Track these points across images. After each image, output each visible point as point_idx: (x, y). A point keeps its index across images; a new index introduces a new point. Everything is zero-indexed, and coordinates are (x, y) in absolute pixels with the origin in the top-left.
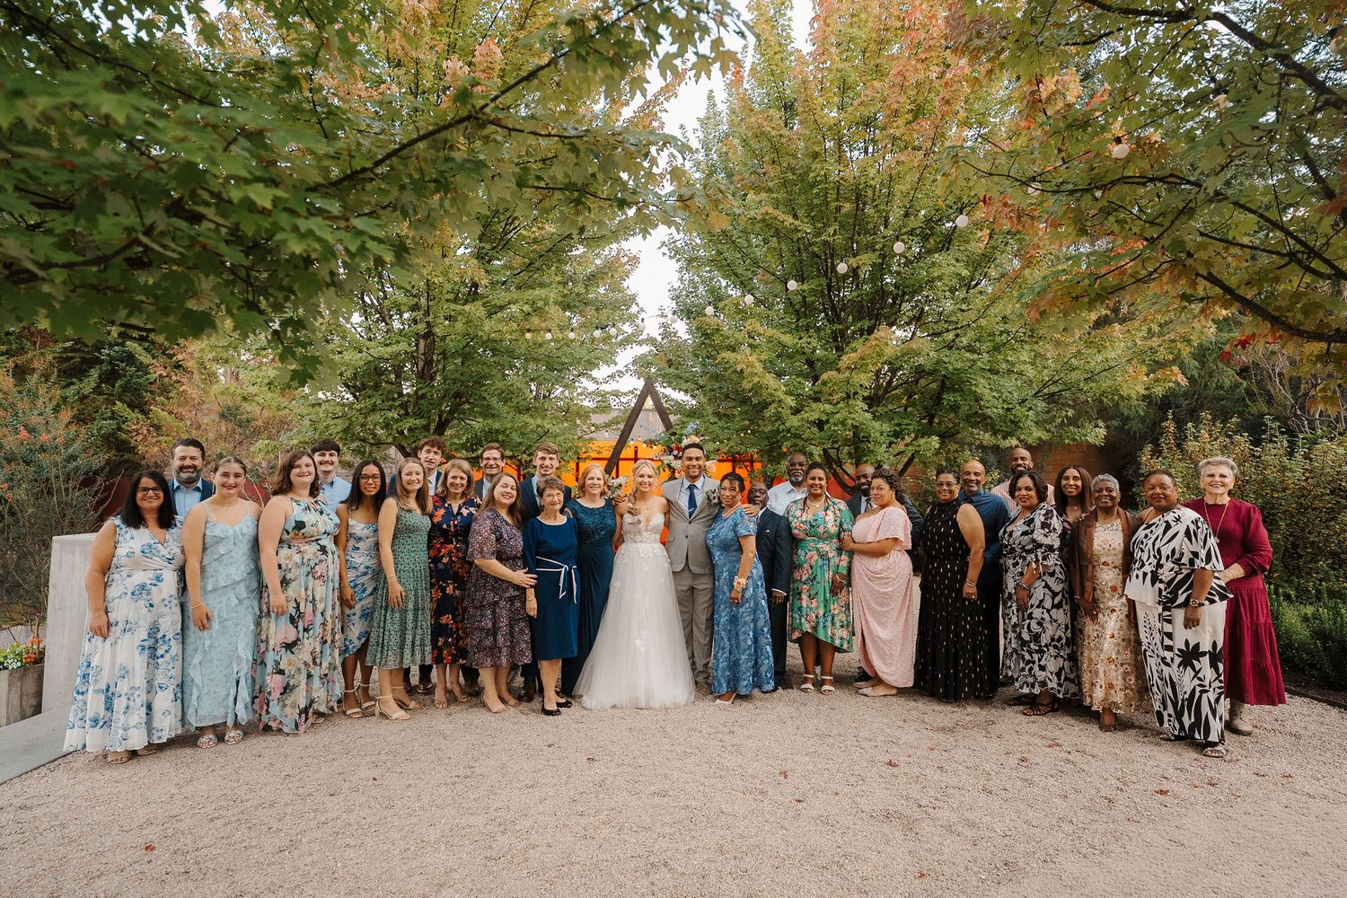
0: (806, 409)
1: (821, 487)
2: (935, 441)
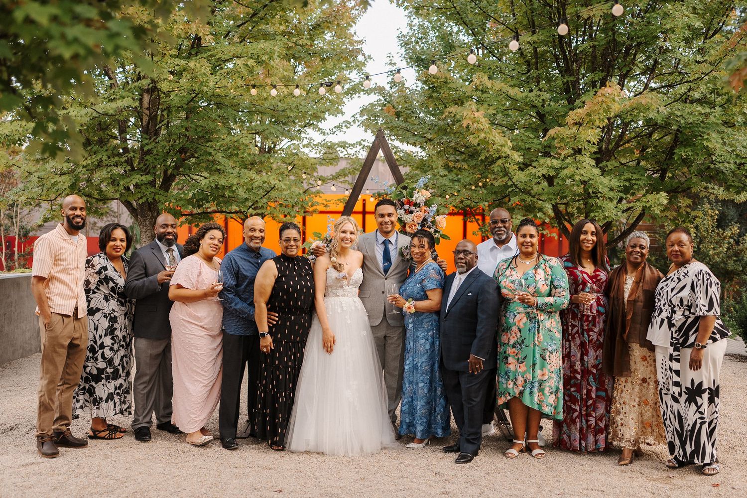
0: (535, 164)
1: (532, 245)
2: (663, 198)
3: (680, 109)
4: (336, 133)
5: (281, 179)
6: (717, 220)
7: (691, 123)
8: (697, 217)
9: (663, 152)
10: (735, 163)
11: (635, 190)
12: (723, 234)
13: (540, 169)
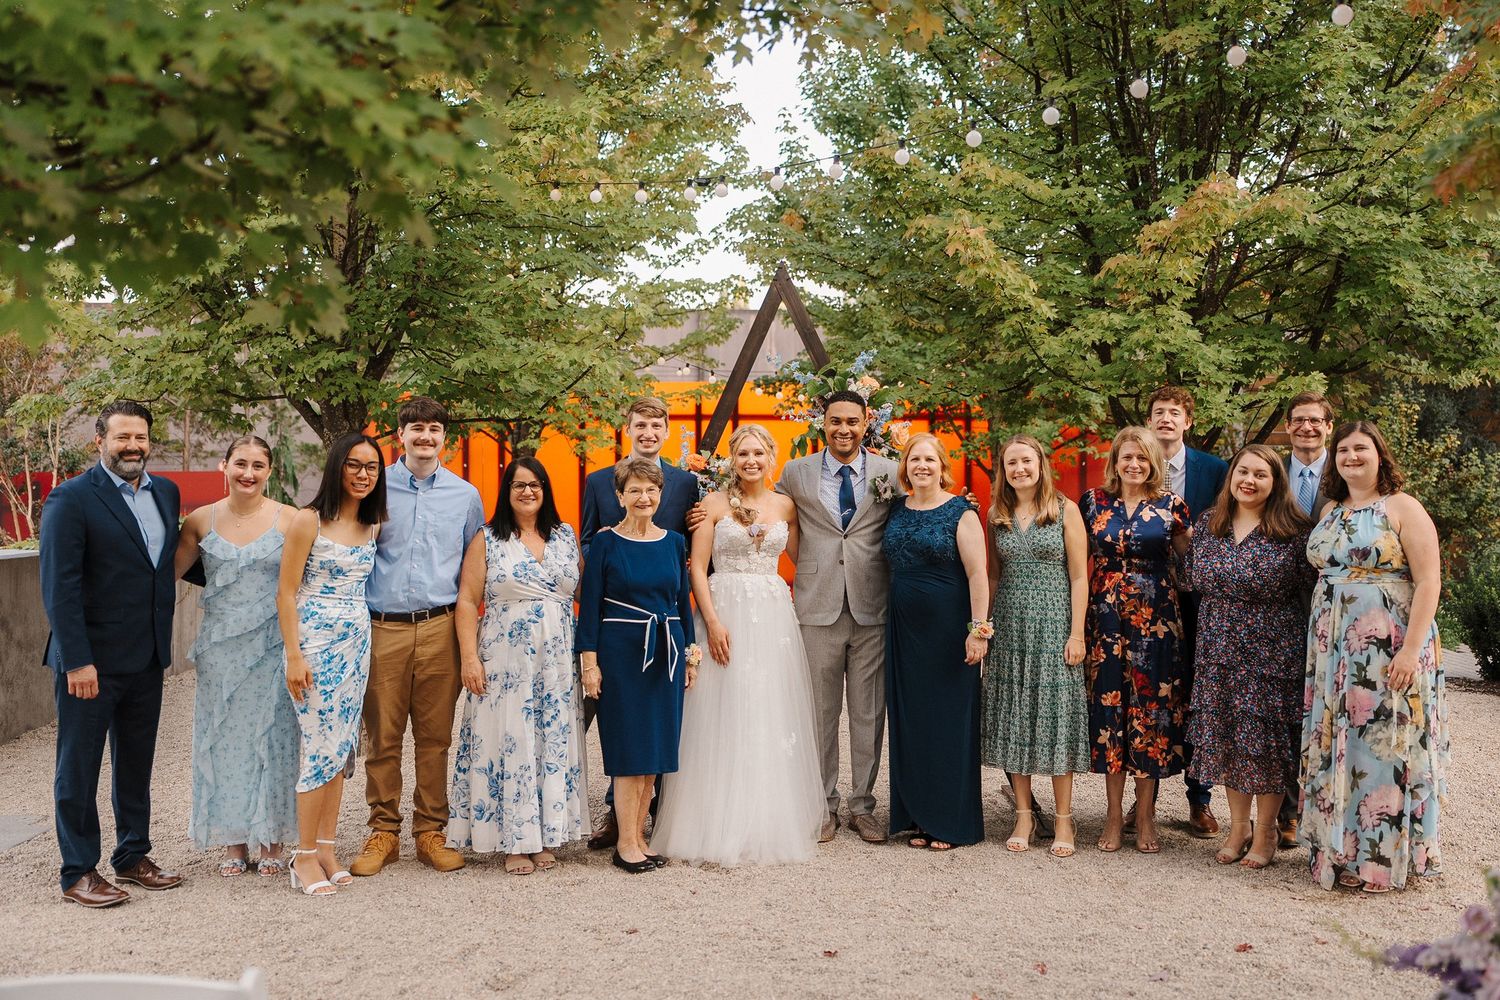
0: (1077, 322)
2: (1317, 382)
3: (1345, 218)
4: (681, 263)
5: (604, 356)
6: (1419, 423)
7: (1366, 243)
8: (1379, 417)
9: (1315, 297)
10: (1449, 316)
11: (1265, 368)
12: (1429, 450)
13: (1089, 332)
